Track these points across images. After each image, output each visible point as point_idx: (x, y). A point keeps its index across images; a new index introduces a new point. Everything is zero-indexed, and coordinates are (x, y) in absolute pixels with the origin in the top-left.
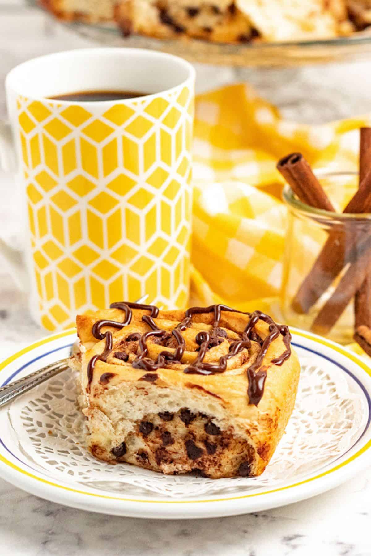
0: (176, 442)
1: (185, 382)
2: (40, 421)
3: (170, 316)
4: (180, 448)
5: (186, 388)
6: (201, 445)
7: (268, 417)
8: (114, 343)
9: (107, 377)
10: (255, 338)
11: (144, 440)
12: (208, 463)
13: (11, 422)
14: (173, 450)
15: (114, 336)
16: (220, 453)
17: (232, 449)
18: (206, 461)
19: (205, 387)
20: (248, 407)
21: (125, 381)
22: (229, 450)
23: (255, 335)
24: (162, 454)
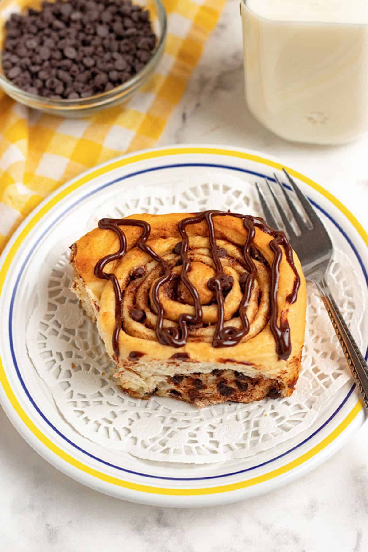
0: (208, 387)
1: (218, 358)
2: (59, 352)
3: (162, 229)
4: (213, 390)
5: (219, 363)
6: (233, 386)
7: (295, 359)
8: (121, 285)
9: (136, 355)
10: (257, 256)
11: (176, 386)
12: (241, 397)
13: (37, 371)
14: (206, 392)
15: (119, 278)
16: (252, 390)
17: (262, 385)
18: (239, 396)
19: (237, 359)
20: (277, 362)
21: (155, 359)
22: (259, 386)
23: (256, 251)
24: (195, 394)
